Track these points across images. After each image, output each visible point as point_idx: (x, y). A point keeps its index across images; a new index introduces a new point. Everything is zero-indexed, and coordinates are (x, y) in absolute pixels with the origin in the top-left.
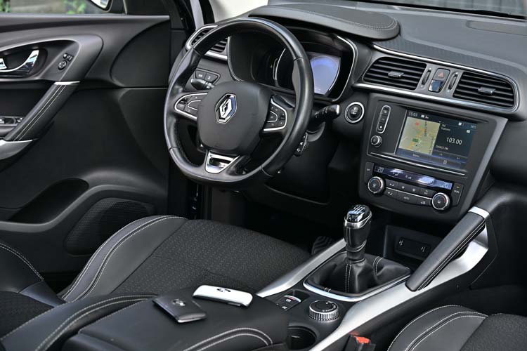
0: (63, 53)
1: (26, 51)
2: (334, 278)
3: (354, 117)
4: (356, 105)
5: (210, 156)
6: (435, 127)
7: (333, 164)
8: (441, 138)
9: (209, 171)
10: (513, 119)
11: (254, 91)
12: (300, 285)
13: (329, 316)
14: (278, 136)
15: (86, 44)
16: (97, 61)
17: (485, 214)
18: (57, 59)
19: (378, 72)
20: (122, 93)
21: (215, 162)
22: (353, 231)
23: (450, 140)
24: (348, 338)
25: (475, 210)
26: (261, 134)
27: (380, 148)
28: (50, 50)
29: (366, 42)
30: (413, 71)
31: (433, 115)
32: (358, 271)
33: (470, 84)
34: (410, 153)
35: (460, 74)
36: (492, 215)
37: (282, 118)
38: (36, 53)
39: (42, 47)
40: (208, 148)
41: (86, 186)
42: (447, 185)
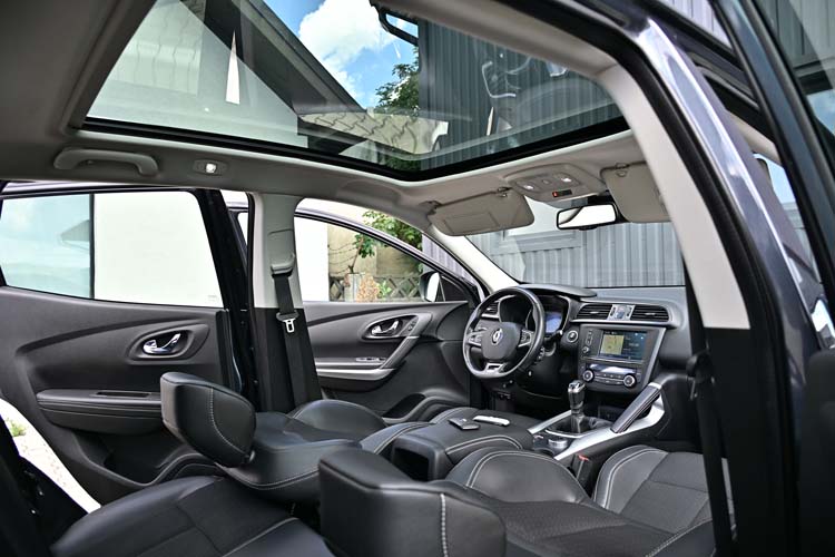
0: (411, 322)
1: (391, 322)
2: (566, 427)
3: (572, 339)
4: (573, 333)
5: (489, 364)
6: (621, 339)
7: (562, 370)
8: (625, 344)
9: (488, 373)
10: (670, 328)
11: (512, 326)
12: (543, 431)
13: (561, 445)
14: (527, 348)
15: (423, 317)
16: (429, 325)
17: (659, 387)
18: (407, 325)
19: (584, 313)
20: (442, 344)
21: (491, 367)
22: (574, 394)
23: (631, 344)
24: (574, 456)
25: (651, 384)
26: (517, 348)
27: (589, 354)
28: (404, 321)
29: (577, 298)
30: (605, 309)
31: (619, 332)
32: (579, 421)
33: (640, 311)
34: (608, 355)
35: (633, 307)
36: (663, 387)
37: (528, 337)
38: (396, 323)
39: (400, 319)
40: (488, 360)
41: (423, 397)
42: (631, 371)
